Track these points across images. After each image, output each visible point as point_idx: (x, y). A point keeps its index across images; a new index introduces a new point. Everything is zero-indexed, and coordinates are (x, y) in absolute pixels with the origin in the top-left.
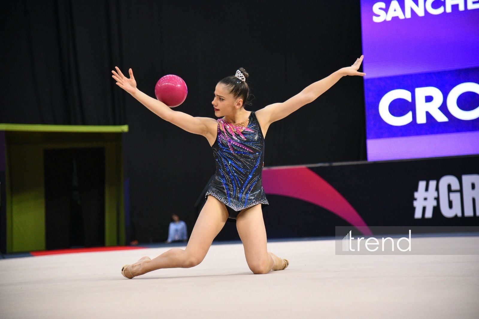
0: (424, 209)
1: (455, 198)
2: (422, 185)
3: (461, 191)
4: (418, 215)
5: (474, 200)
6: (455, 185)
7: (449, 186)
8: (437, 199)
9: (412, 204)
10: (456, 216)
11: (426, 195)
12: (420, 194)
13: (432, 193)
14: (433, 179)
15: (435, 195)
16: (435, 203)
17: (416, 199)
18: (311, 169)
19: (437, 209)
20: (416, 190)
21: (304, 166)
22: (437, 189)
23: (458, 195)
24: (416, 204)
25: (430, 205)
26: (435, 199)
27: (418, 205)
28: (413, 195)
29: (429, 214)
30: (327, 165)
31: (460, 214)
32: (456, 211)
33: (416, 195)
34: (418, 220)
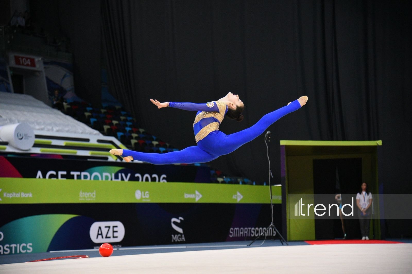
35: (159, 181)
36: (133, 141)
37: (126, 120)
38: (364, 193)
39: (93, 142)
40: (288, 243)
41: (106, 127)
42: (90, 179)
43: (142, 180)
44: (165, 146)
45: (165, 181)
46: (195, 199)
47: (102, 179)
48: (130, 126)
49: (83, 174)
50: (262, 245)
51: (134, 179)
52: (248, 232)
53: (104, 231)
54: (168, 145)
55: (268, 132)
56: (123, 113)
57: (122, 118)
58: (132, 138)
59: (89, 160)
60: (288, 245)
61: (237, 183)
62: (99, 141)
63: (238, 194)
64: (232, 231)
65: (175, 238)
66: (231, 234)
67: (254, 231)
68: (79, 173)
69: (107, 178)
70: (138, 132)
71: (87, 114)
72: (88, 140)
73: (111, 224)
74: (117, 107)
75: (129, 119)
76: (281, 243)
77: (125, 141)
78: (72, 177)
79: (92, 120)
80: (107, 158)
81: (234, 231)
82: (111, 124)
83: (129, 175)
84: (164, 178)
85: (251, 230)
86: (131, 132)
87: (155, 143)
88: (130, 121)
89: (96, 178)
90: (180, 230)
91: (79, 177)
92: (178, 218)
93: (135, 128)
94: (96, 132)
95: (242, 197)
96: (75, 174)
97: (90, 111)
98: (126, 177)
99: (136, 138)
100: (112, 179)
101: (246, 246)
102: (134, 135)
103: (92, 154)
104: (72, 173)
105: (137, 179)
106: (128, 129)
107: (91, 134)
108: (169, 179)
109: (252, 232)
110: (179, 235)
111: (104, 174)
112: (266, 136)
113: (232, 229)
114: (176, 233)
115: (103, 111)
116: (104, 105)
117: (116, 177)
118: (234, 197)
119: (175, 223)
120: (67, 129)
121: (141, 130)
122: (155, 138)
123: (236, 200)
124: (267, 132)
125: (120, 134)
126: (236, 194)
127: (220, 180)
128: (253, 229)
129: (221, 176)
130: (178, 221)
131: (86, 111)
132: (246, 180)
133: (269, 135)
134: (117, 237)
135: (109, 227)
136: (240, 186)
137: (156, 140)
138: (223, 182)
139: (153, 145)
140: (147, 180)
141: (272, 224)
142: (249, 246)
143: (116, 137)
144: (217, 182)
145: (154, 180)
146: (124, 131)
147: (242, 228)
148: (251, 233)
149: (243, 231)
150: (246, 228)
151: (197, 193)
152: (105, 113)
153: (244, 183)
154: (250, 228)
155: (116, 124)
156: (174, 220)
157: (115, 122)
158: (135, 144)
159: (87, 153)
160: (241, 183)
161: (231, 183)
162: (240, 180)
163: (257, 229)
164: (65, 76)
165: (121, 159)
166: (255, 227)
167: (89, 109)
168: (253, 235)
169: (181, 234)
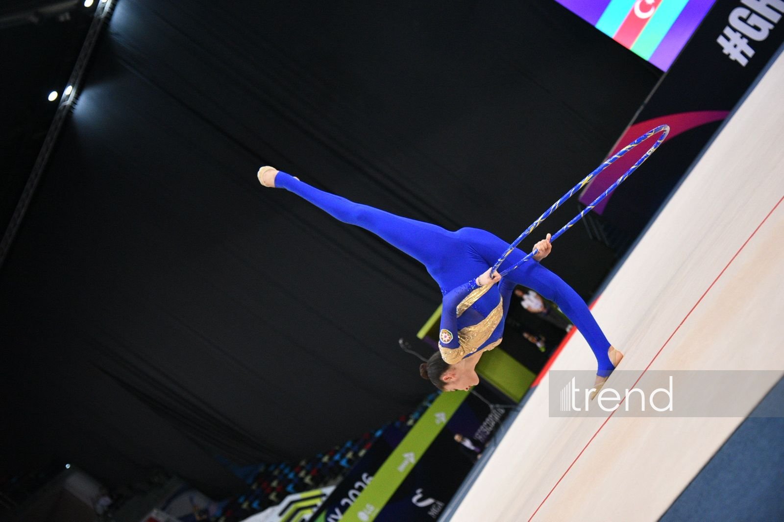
0: (743, 53)
1: (754, 20)
2: (721, 40)
3: (752, 12)
4: (743, 62)
5: (769, 6)
6: (744, 13)
7: (741, 19)
8: (743, 36)
9: (731, 61)
10: (770, 30)
11: (732, 43)
12: (728, 48)
13: (735, 37)
14: (724, 28)
15: (739, 35)
16: (745, 41)
17: (729, 55)
18: (636, 123)
19: (752, 43)
20: (722, 48)
21: (628, 128)
22: (735, 30)
23: (754, 16)
24: (732, 57)
25: (743, 45)
26: (741, 38)
27: (736, 56)
28: (724, 55)
29: (750, 52)
30: (642, 108)
31: (771, 27)
32: (766, 27)
33: (726, 51)
34: (748, 65)
35: (365, 484)
36: (308, 480)
37: (281, 472)
38: (525, 297)
40: (522, 404)
41: (273, 497)
43: (352, 501)
44: (336, 452)
45: (371, 479)
46: (410, 463)
48: (291, 471)
50: (505, 430)
51: (344, 509)
52: (481, 435)
54: (337, 448)
55: (401, 342)
56: (272, 468)
57: (276, 473)
58: (302, 479)
60: (522, 407)
61: (425, 409)
62: (281, 514)
63: (438, 415)
65: (433, 512)
70: (302, 468)
71: (245, 506)
74: (262, 469)
75: (282, 466)
76: (515, 413)
77: (301, 487)
79: (255, 505)
82: (273, 489)
83: (337, 511)
84: (367, 478)
85: (482, 430)
86: (297, 474)
87: (326, 459)
88: (286, 467)
90: (429, 501)
92: (415, 494)
93: (295, 468)
94: (269, 511)
95: (443, 414)
97: (245, 500)
98: (336, 514)
99: (307, 474)
101: (492, 449)
102: (302, 474)
105: (347, 505)
106: (291, 476)
108: (372, 473)
109: (485, 430)
110: (434, 506)
112: (402, 346)
114: (429, 508)
115: (254, 487)
116: (250, 481)
118: (438, 422)
119: (420, 500)
121: (303, 463)
122: (319, 456)
123: (442, 422)
124: (399, 343)
125: (290, 488)
126: (435, 418)
127: (410, 422)
128: (482, 427)
129: (408, 419)
130: (419, 496)
131: (241, 504)
132: (430, 397)
133: (404, 343)
136: (432, 408)
137: (324, 455)
138: (416, 421)
139: (325, 464)
140: (355, 496)
141: (491, 406)
142: (496, 445)
143: (289, 493)
144: (410, 427)
145: (360, 489)
146: (290, 481)
148: (484, 433)
151: (406, 455)
152: (258, 487)
153: (431, 402)
154: (479, 431)
155: (279, 484)
156: (415, 499)
157: (274, 484)
158: (312, 479)
160: (429, 405)
161: (421, 414)
162: (425, 403)
163: (485, 424)
164: (191, 500)
165: (315, 506)
166: (481, 424)
167: (241, 500)
168: (488, 433)
169: (434, 503)
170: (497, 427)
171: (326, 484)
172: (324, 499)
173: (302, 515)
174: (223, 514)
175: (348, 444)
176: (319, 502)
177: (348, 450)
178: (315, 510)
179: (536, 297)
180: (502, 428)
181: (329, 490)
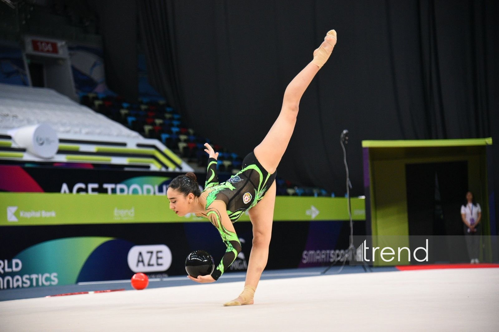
36: (182, 145)
37: (172, 119)
38: (470, 205)
39: (132, 147)
41: (147, 128)
42: (128, 193)
47: (143, 192)
48: (178, 126)
49: (119, 186)
50: (341, 272)
52: (326, 256)
53: (146, 257)
55: (345, 132)
56: (168, 109)
57: (168, 116)
58: (179, 140)
59: (127, 169)
61: (311, 195)
62: (139, 145)
63: (313, 209)
64: (306, 255)
65: (234, 264)
66: (305, 259)
67: (334, 254)
68: (113, 186)
69: (148, 191)
70: (187, 134)
71: (123, 112)
72: (124, 145)
73: (154, 248)
74: (162, 102)
75: (176, 116)
77: (172, 145)
78: (105, 191)
79: (130, 119)
80: (148, 167)
81: (308, 255)
82: (153, 124)
85: (330, 254)
86: (179, 133)
88: (178, 120)
89: (135, 192)
90: (240, 255)
91: (114, 191)
93: (184, 129)
94: (134, 134)
95: (317, 212)
96: (109, 186)
97: (127, 108)
99: (185, 141)
100: (154, 193)
102: (183, 137)
103: (130, 161)
104: (105, 186)
106: (175, 130)
107: (128, 136)
109: (332, 256)
110: (240, 262)
111: (146, 187)
112: (342, 136)
113: (305, 252)
115: (143, 107)
116: (145, 100)
117: (161, 190)
118: (308, 213)
120: (98, 131)
121: (191, 131)
122: (208, 140)
123: (310, 216)
125: (164, 136)
127: (290, 191)
128: (332, 252)
129: (292, 187)
131: (123, 108)
132: (324, 192)
134: (161, 265)
135: (152, 253)
136: (315, 199)
138: (295, 195)
142: (323, 273)
143: (160, 139)
144: (288, 194)
146: (170, 132)
147: (318, 252)
148: (330, 257)
149: (320, 255)
150: (323, 252)
152: (145, 110)
153: (320, 195)
154: (328, 252)
155: (161, 124)
157: (158, 121)
158: (184, 148)
159: (124, 161)
160: (316, 195)
161: (304, 195)
162: (315, 191)
163: (337, 252)
164: (94, 65)
165: (167, 167)
166: (335, 250)
167: (125, 105)
168: (332, 260)
169: (242, 260)
170: (338, 264)
171: (189, 162)
172: (177, 170)
173: (152, 163)
174: (103, 99)
175: (234, 156)
176: (172, 168)
177: (230, 159)
178: (164, 170)
179: (478, 213)
180: (341, 268)
181: (187, 168)
